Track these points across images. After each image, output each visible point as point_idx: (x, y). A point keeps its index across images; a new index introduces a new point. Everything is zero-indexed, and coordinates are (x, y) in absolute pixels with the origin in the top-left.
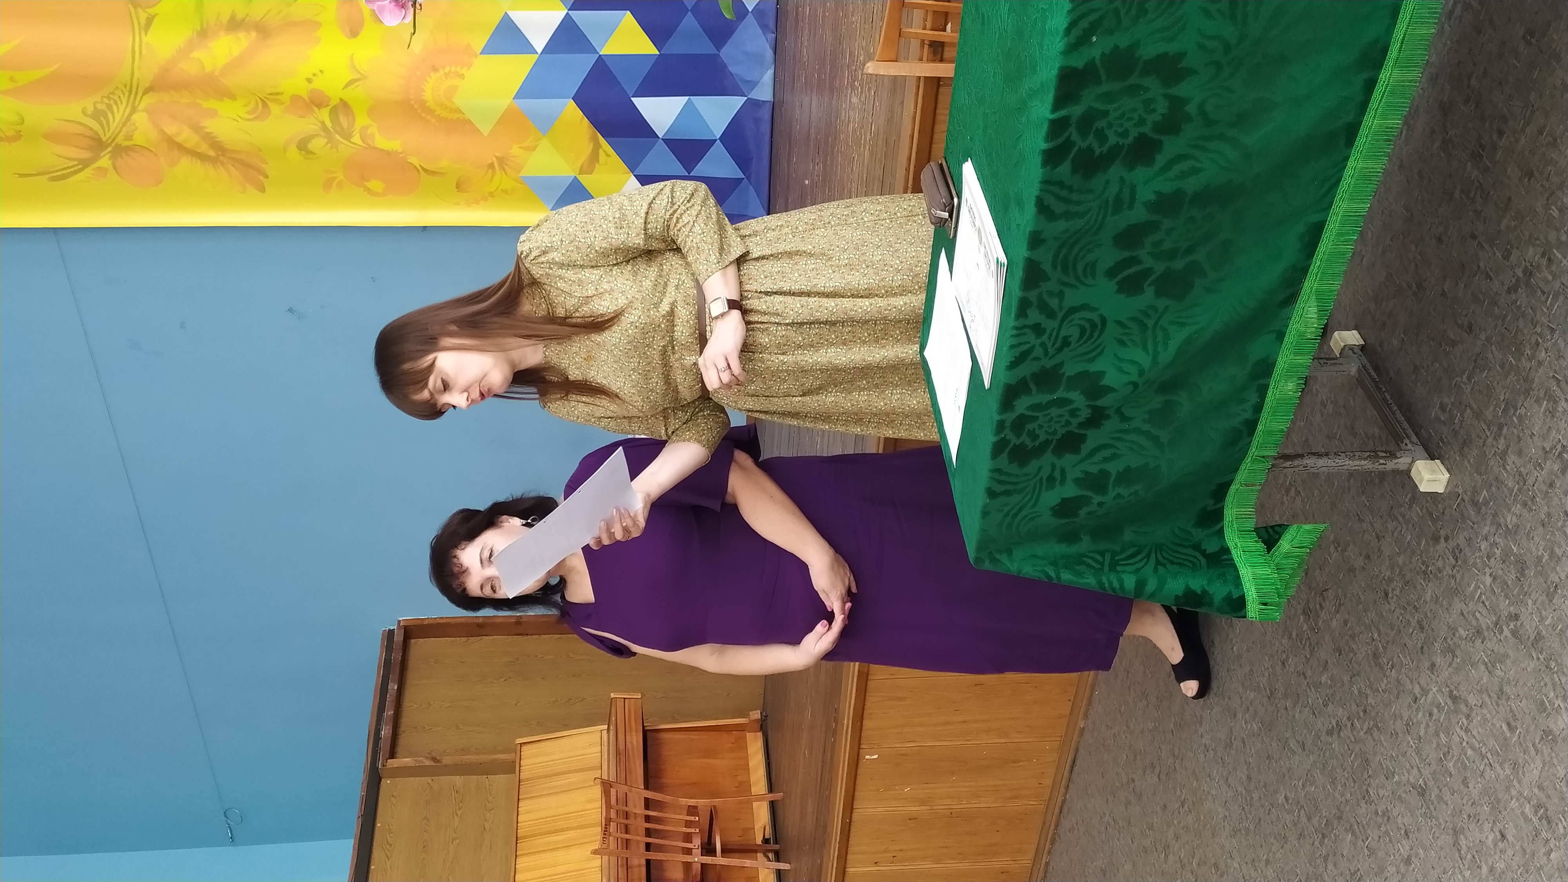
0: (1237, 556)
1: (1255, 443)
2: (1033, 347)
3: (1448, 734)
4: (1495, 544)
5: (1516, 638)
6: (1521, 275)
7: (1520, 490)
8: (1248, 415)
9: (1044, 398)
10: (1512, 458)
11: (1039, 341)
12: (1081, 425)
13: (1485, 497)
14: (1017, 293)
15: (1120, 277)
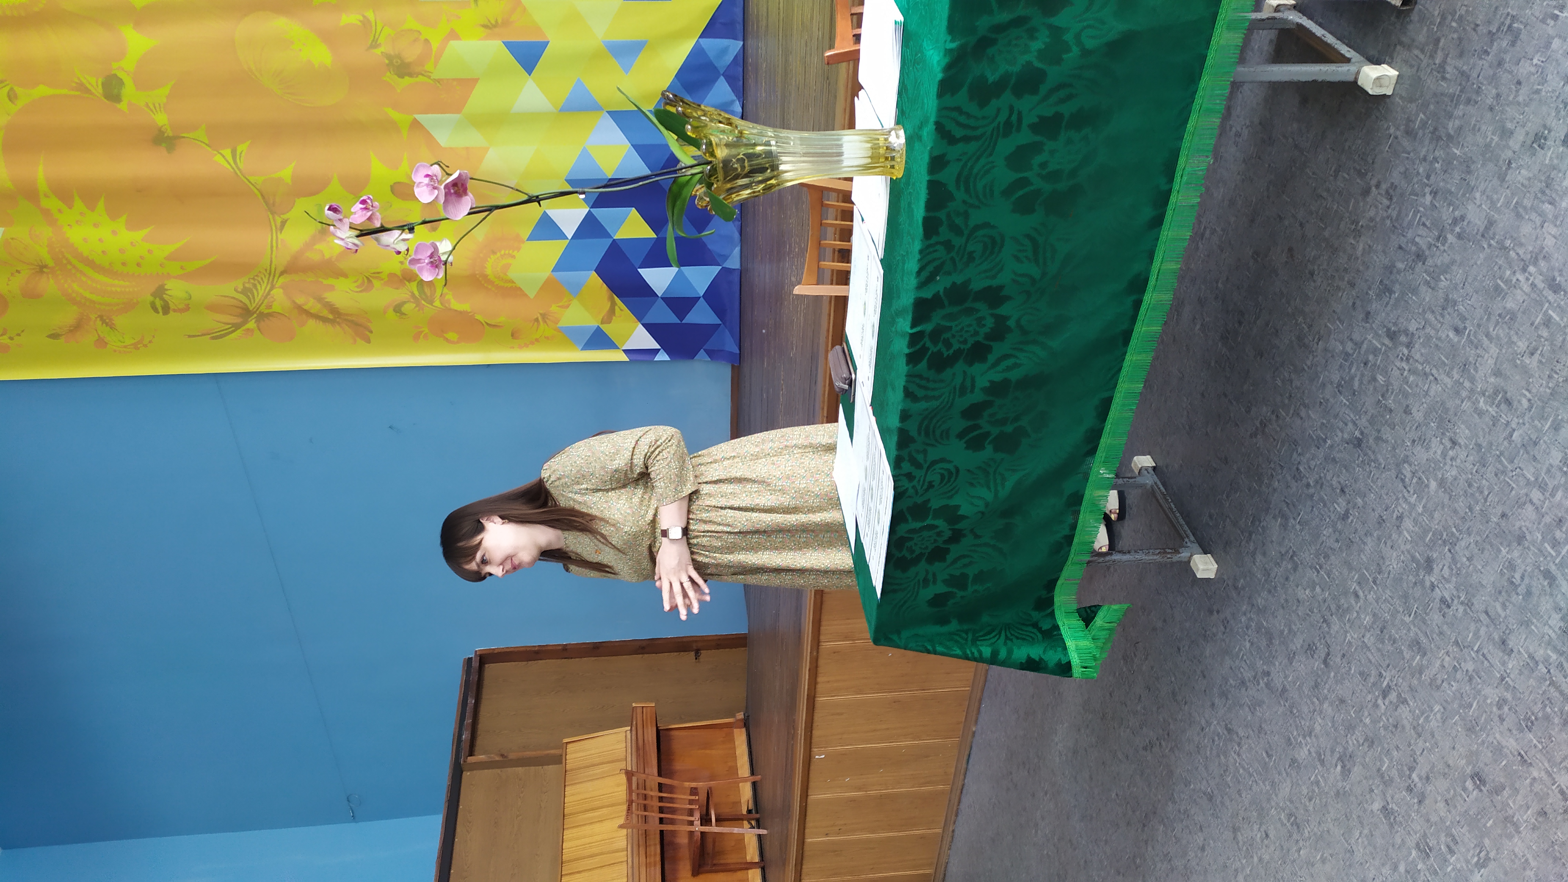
0: (1065, 631)
1: (1073, 551)
2: (907, 489)
3: (1226, 758)
4: (1251, 619)
5: (1269, 689)
6: (1258, 425)
7: (1266, 580)
8: (1066, 532)
9: (918, 525)
10: (1259, 557)
11: (912, 484)
12: (945, 542)
13: (1242, 584)
14: (894, 453)
15: (967, 438)
